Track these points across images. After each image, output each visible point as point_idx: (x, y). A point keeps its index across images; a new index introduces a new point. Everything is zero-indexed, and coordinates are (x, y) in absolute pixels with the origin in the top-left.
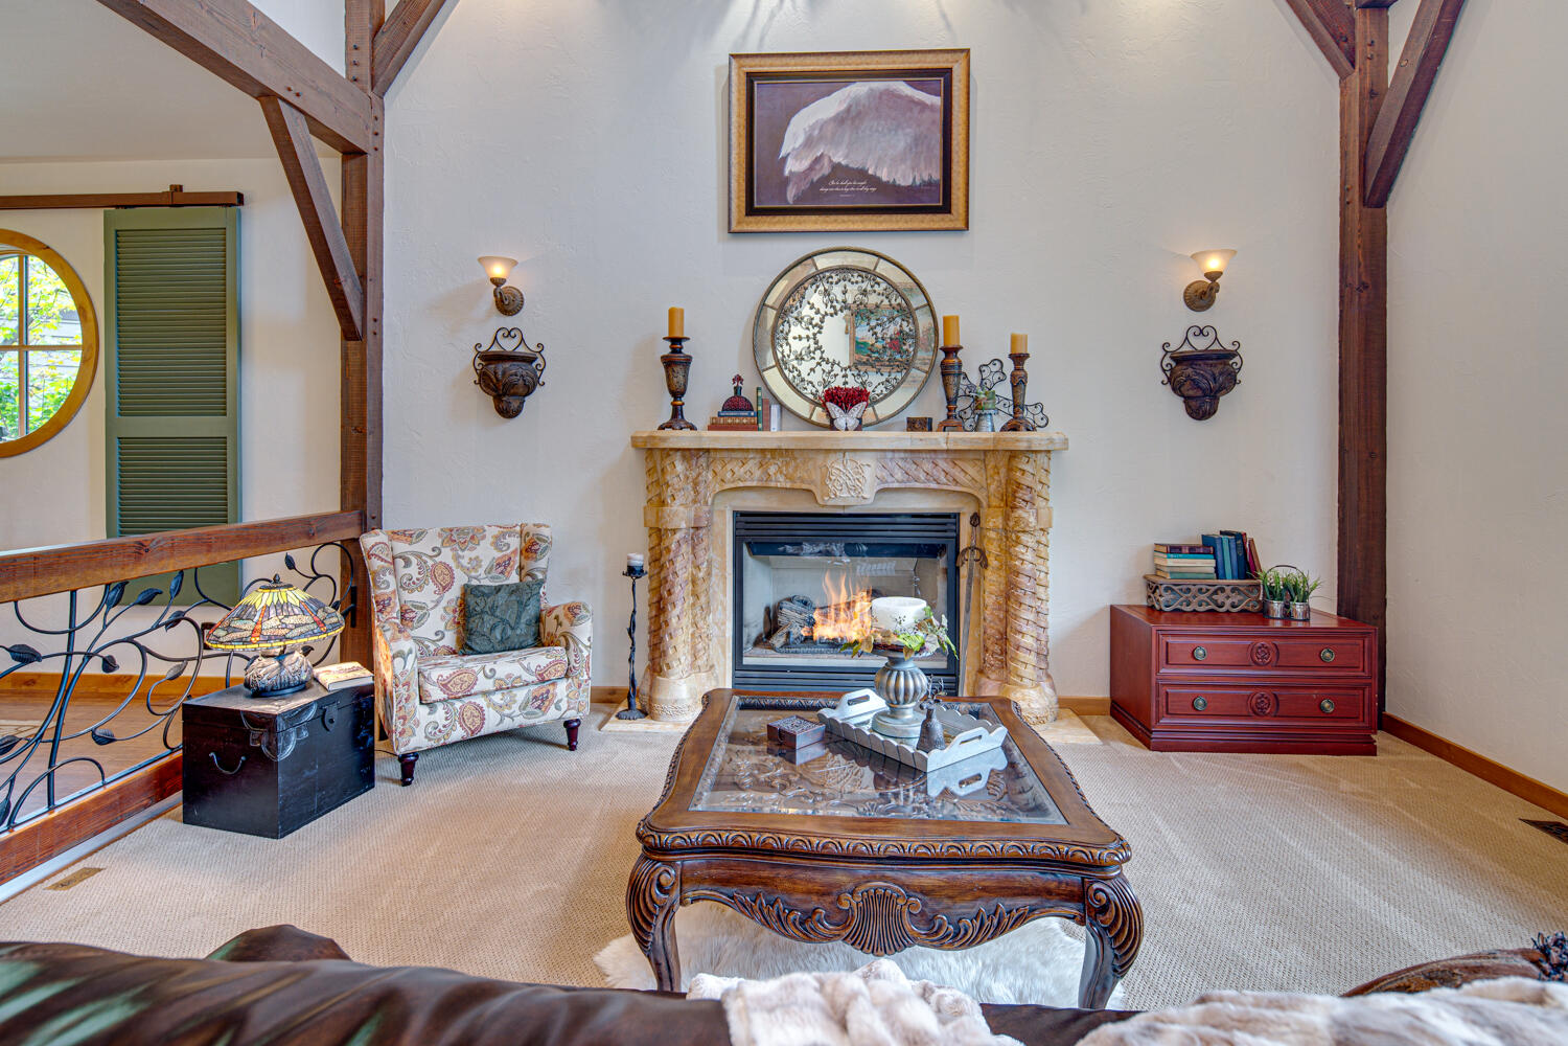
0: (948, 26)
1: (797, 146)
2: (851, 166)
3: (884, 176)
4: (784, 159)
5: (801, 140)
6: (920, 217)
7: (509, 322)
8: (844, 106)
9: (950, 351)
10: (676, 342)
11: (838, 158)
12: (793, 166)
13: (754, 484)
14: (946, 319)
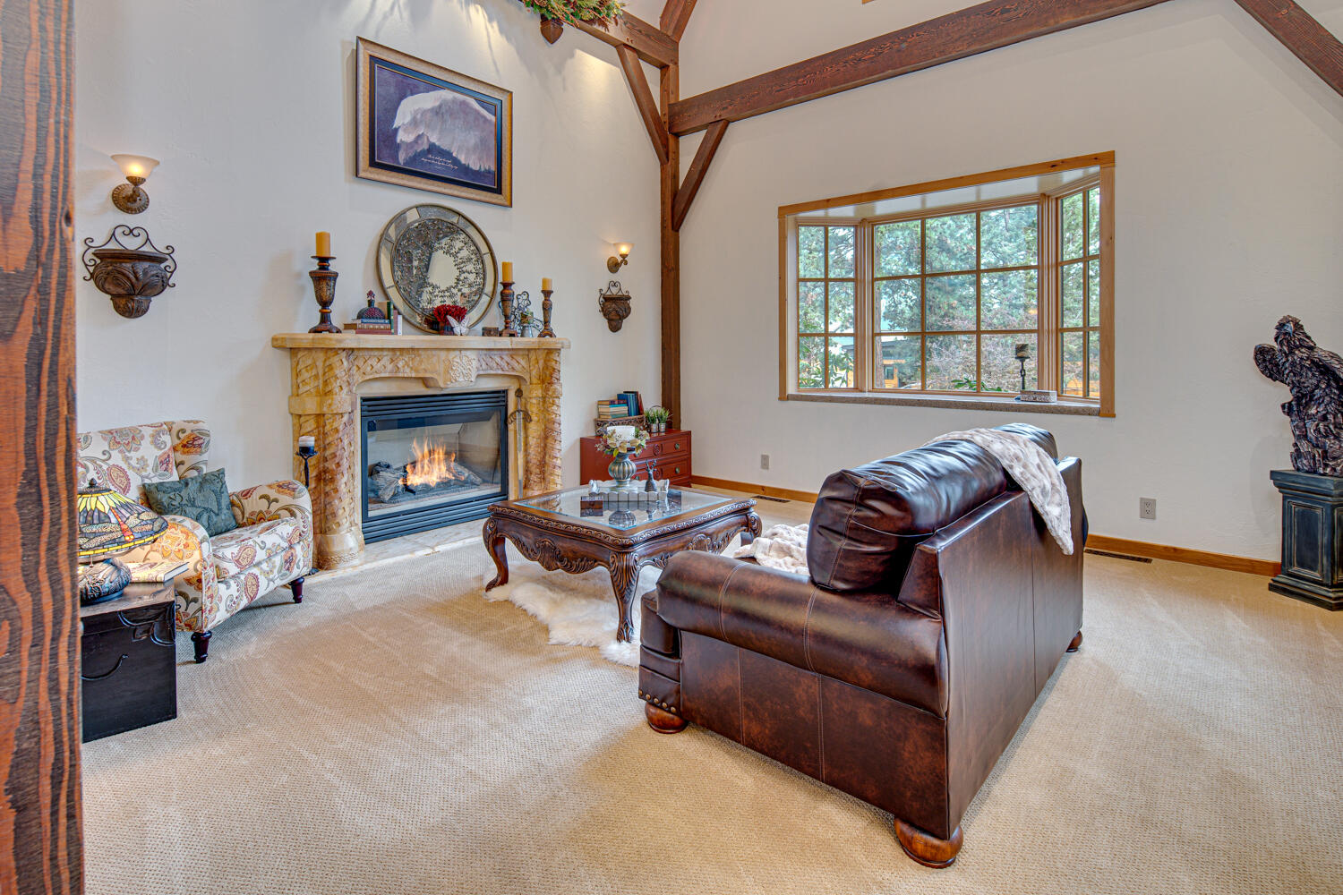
1: (406, 122)
2: (442, 147)
3: (462, 159)
4: (396, 130)
5: (408, 119)
6: (485, 193)
7: (132, 220)
8: (437, 104)
9: (507, 285)
10: (324, 261)
11: (434, 140)
12: (402, 137)
13: (387, 375)
14: (504, 265)
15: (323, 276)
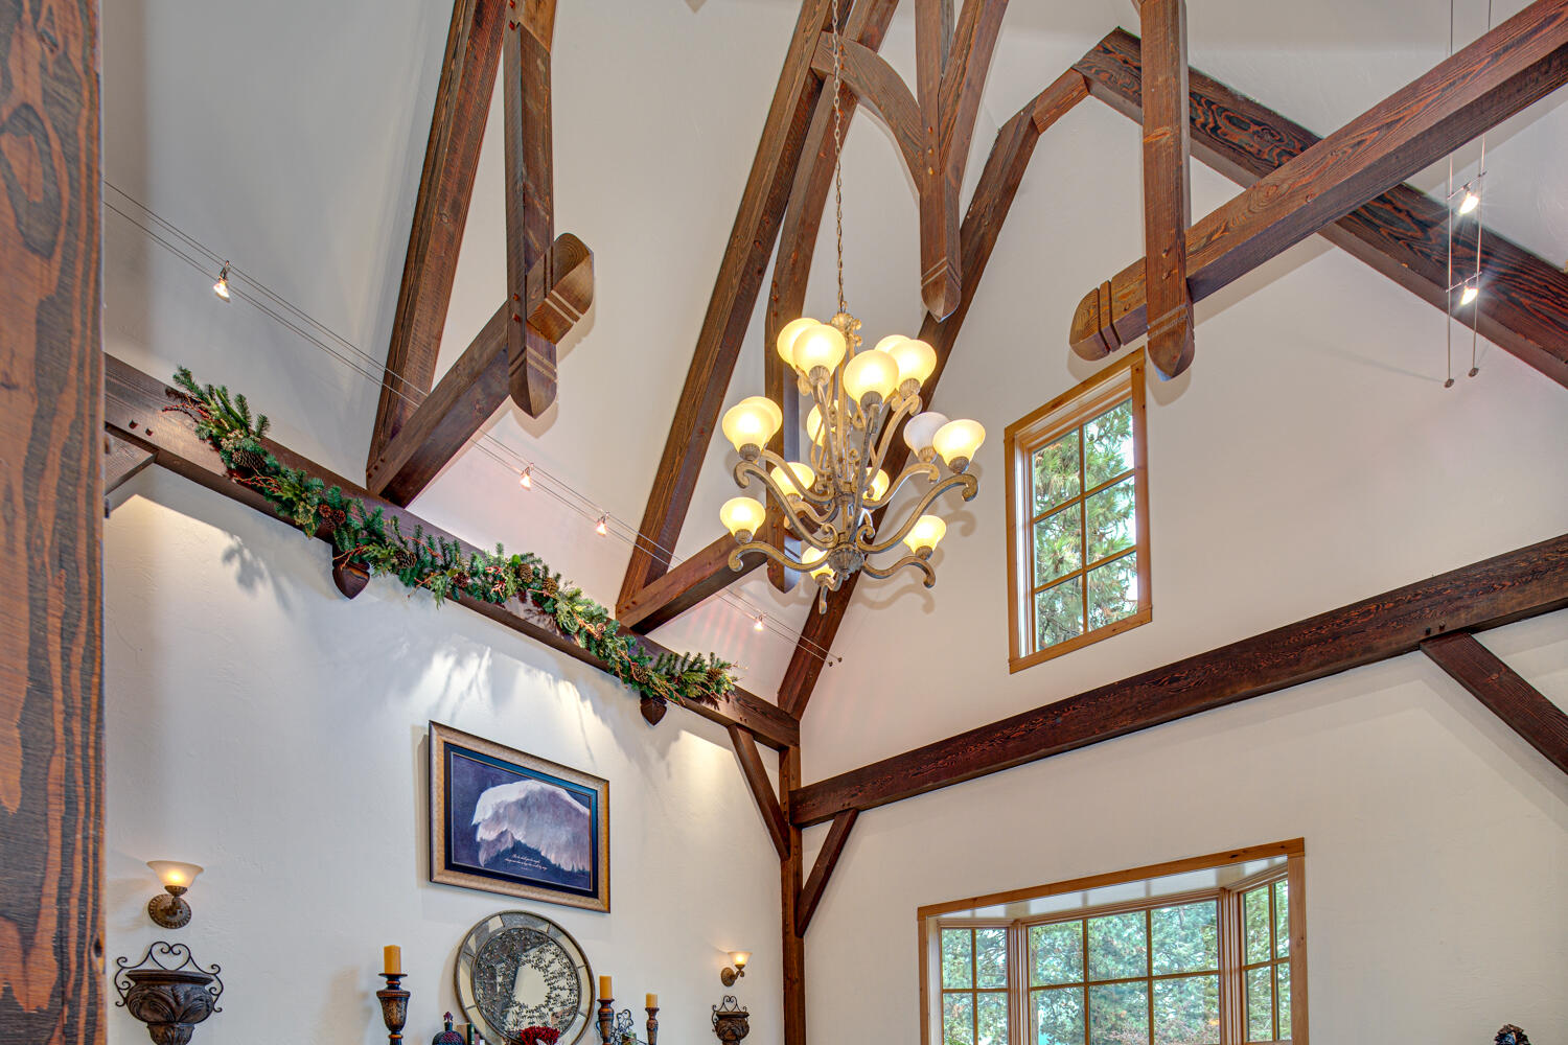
0: (591, 757)
1: (487, 817)
2: (528, 845)
3: (552, 858)
4: (476, 827)
5: (489, 814)
6: (579, 897)
7: (171, 936)
8: (522, 796)
9: (605, 1003)
10: (393, 978)
11: (519, 836)
12: (482, 834)
14: (602, 979)
15: (393, 997)
